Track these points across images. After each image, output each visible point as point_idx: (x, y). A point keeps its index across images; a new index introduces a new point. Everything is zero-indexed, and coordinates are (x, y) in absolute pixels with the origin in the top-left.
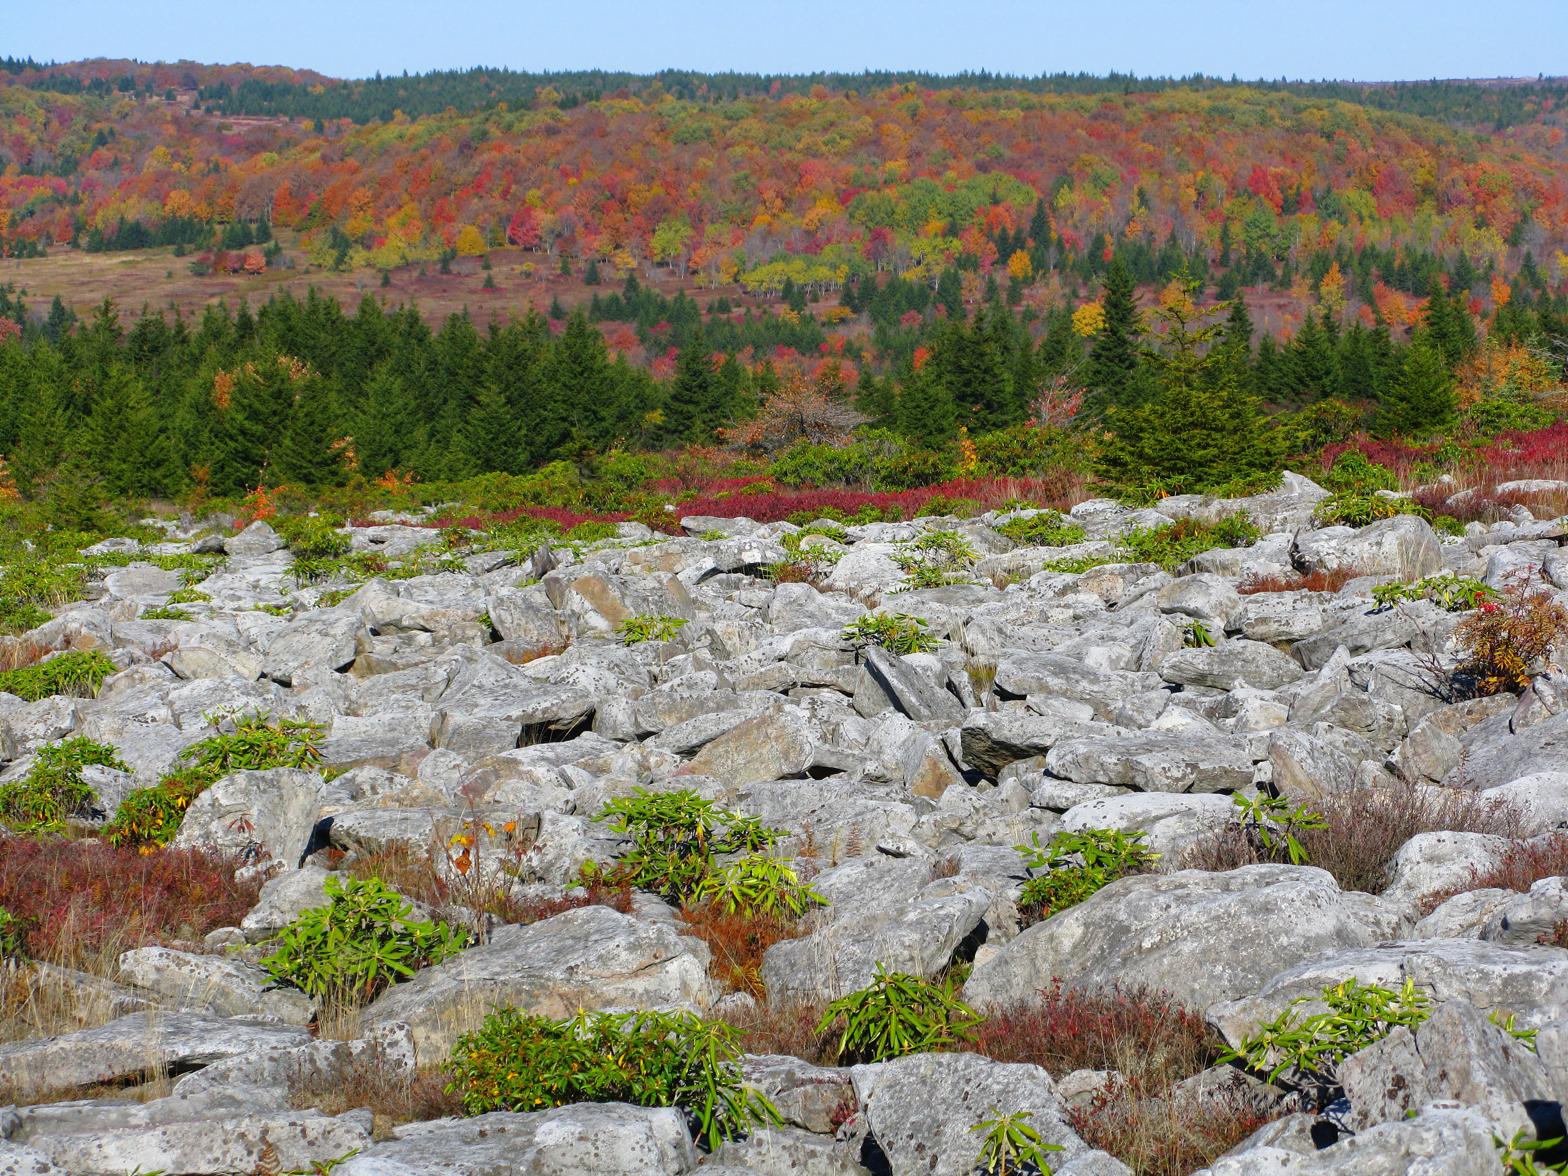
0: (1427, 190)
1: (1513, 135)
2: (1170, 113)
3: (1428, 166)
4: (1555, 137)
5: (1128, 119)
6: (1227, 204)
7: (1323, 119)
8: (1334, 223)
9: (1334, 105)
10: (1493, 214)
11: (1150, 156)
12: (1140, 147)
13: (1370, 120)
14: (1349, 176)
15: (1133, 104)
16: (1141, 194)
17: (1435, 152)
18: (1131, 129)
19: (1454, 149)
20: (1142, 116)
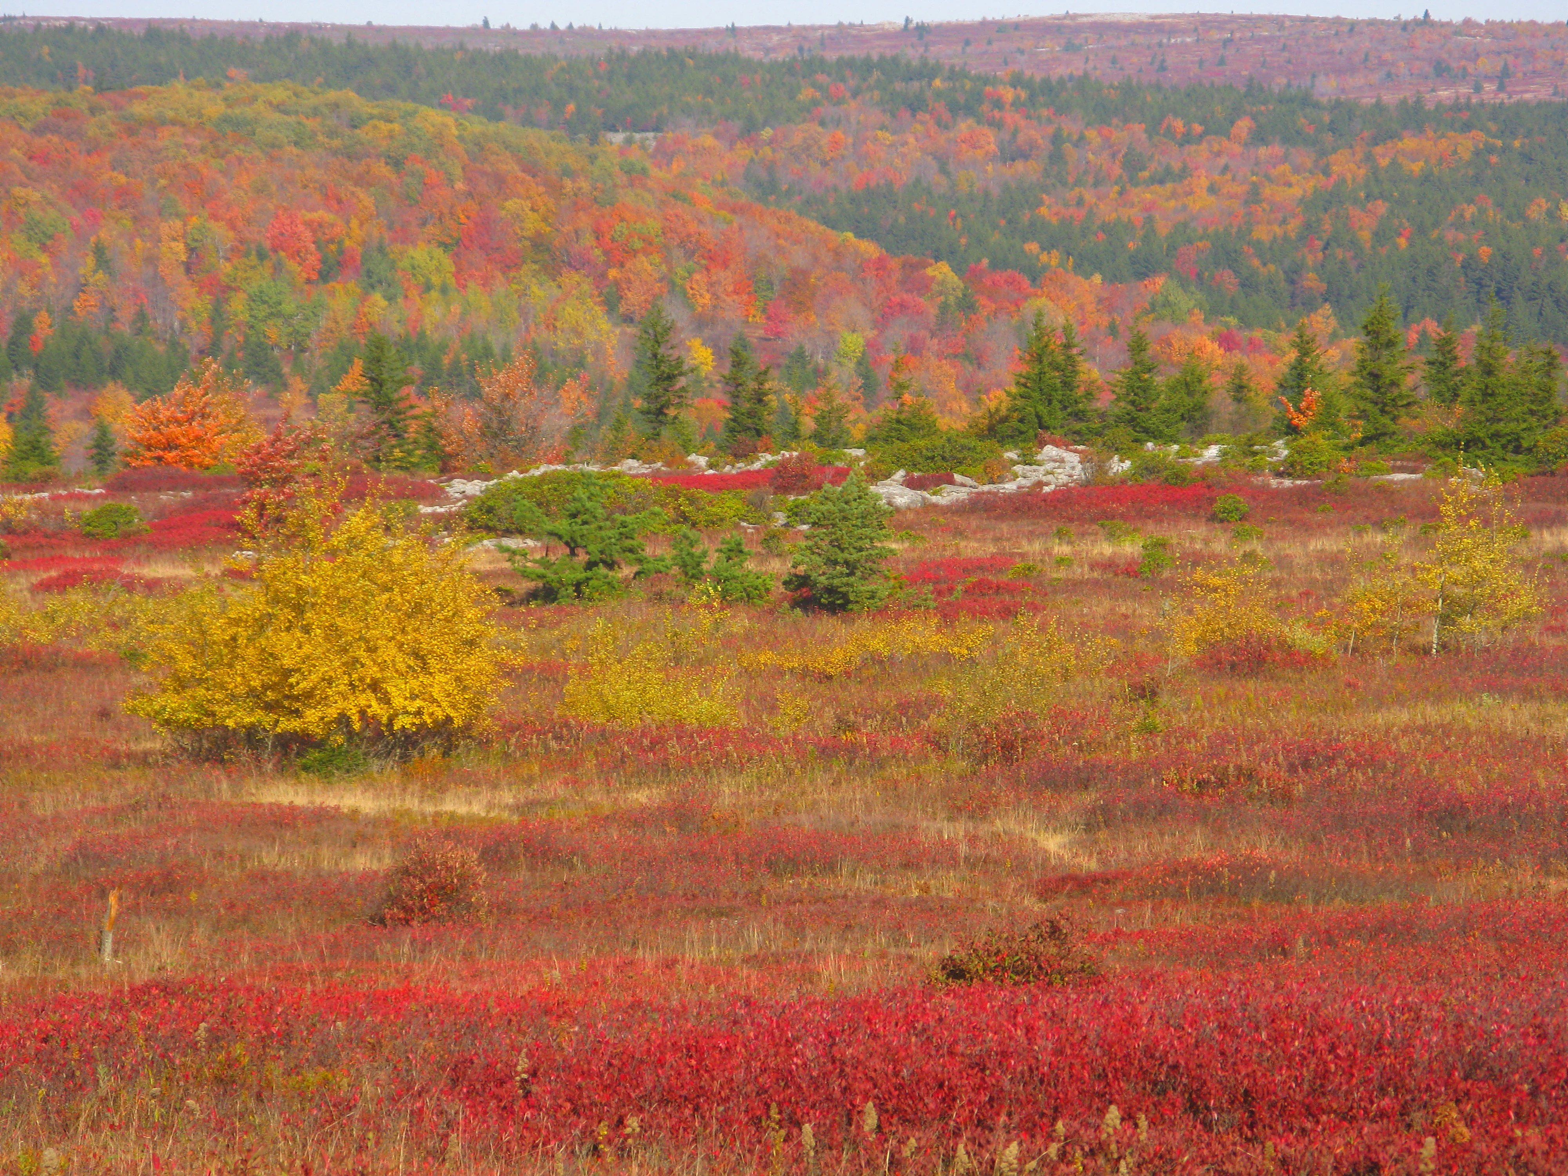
0: (538, 243)
1: (771, 142)
2: (155, 124)
3: (543, 209)
4: (835, 144)
5: (90, 133)
6: (226, 268)
7: (391, 136)
8: (377, 297)
9: (412, 114)
10: (629, 281)
11: (122, 193)
12: (106, 177)
13: (461, 138)
14: (424, 224)
15: (102, 110)
16: (99, 251)
17: (555, 189)
18: (94, 149)
19: (585, 185)
20: (113, 128)
